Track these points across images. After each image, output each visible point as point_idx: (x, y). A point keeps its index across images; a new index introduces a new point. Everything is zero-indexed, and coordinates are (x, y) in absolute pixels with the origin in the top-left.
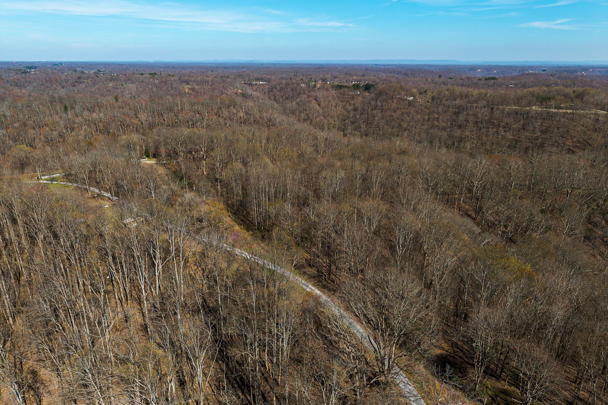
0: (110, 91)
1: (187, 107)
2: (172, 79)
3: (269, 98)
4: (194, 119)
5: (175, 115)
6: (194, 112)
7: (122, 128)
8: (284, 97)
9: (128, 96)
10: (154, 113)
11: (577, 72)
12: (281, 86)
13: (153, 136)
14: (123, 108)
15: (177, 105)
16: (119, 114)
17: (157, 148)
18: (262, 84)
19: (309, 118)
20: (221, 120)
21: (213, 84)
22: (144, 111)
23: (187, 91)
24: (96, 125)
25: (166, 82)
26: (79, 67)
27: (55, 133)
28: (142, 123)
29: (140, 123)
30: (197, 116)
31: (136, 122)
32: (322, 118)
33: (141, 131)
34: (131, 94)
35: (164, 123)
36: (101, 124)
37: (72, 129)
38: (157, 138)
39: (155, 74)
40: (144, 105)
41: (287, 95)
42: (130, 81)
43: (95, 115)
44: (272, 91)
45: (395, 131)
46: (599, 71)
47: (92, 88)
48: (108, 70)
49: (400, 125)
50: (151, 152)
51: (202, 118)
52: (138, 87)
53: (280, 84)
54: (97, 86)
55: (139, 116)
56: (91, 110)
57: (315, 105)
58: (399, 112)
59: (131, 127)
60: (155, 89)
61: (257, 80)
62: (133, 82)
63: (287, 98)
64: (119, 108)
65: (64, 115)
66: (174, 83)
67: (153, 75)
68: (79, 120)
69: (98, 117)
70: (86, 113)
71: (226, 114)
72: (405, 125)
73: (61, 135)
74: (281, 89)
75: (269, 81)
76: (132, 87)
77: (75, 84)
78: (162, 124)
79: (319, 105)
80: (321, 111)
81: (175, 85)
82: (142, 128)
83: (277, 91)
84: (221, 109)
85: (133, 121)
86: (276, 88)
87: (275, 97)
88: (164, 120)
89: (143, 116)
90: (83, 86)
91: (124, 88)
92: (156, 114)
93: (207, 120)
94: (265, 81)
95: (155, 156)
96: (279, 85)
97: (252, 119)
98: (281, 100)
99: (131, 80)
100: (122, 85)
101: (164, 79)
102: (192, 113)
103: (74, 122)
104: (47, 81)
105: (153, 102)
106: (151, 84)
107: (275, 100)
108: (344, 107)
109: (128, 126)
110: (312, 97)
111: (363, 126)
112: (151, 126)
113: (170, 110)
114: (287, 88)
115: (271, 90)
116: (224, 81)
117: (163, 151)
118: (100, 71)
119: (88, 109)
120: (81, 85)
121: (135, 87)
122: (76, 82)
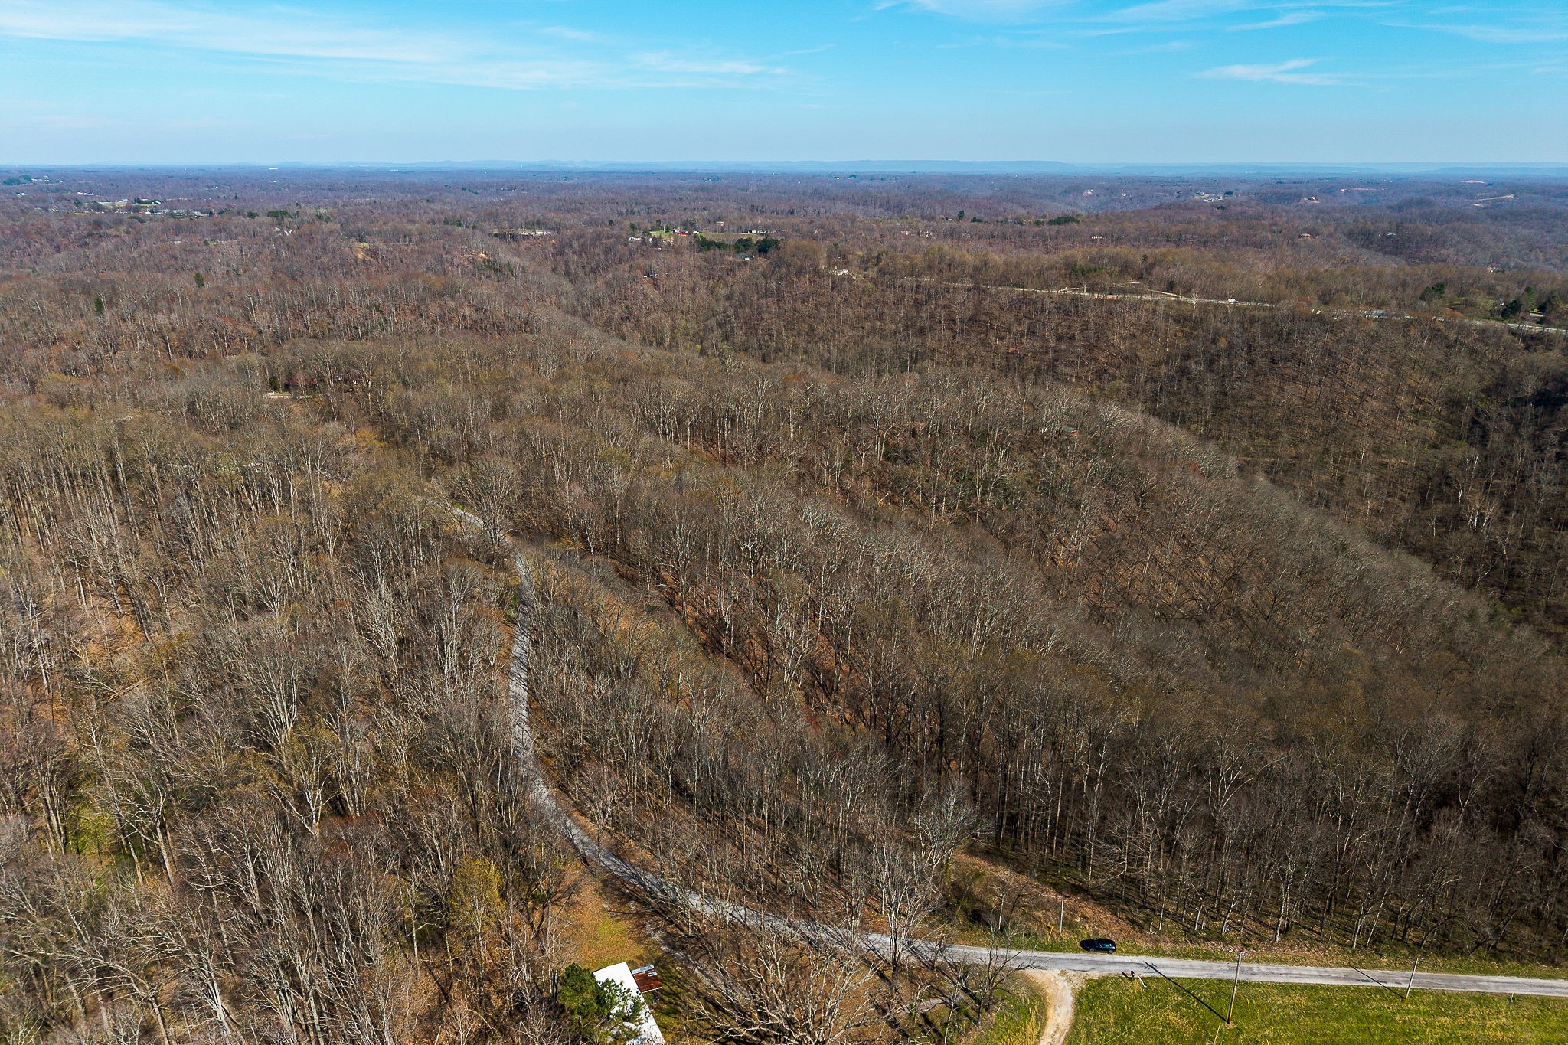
0: (176, 259)
1: (353, 297)
2: (327, 227)
3: (554, 270)
4: (369, 322)
5: (328, 314)
6: (368, 308)
7: (218, 343)
8: (587, 269)
9: (221, 271)
10: (283, 311)
11: (1300, 196)
12: (582, 241)
13: (283, 356)
14: (218, 303)
15: (333, 295)
16: (210, 316)
17: (290, 376)
18: (541, 236)
19: (630, 314)
20: (423, 322)
21: (422, 240)
22: (263, 309)
23: (360, 256)
24: (163, 337)
25: (310, 237)
26: (80, 188)
27: (82, 355)
28: (260, 333)
29: (255, 333)
30: (375, 315)
31: (247, 329)
32: (660, 314)
33: (259, 347)
34: (229, 266)
35: (305, 330)
36: (174, 336)
37: (116, 347)
38: (290, 358)
39: (284, 213)
40: (261, 295)
41: (593, 264)
42: (223, 235)
43: (161, 319)
44: (562, 253)
45: (801, 342)
46: (1362, 193)
47: (131, 252)
48: (161, 198)
49: (812, 329)
50: (282, 380)
51: (385, 320)
52: (244, 248)
53: (581, 236)
54: (144, 247)
55: (254, 318)
56: (152, 307)
57: (645, 286)
58: (811, 304)
59: (238, 340)
60: (284, 253)
61: (530, 225)
62: (230, 237)
63: (593, 271)
64: (210, 302)
65: (96, 319)
66: (330, 239)
67: (278, 215)
68: (128, 328)
69: (167, 321)
70: (141, 315)
71: (434, 311)
72: (821, 329)
73: (93, 360)
74: (583, 248)
75: (557, 228)
76: (228, 248)
77: (87, 240)
78: (301, 334)
79: (656, 286)
80: (659, 301)
81: (331, 242)
82: (261, 342)
83: (574, 253)
84: (423, 300)
85: (240, 327)
86: (571, 246)
87: (567, 266)
88: (306, 326)
89: (261, 319)
90: (107, 245)
91: (211, 252)
92: (288, 313)
93: (396, 324)
94: (551, 229)
95: (287, 388)
96: (577, 240)
97: (487, 324)
98: (581, 274)
99: (225, 230)
100: (206, 243)
101: (305, 229)
102: (365, 311)
103: (118, 334)
104: (16, 232)
105: (281, 289)
106: (275, 240)
107: (567, 273)
108: (711, 290)
109: (231, 338)
110: (639, 268)
111: (740, 333)
112: (279, 338)
113: (319, 304)
114: (594, 246)
115: (560, 251)
116: (447, 234)
117: (301, 379)
118: (139, 202)
119: (145, 306)
120: (103, 244)
121: (236, 247)
122: (89, 235)
